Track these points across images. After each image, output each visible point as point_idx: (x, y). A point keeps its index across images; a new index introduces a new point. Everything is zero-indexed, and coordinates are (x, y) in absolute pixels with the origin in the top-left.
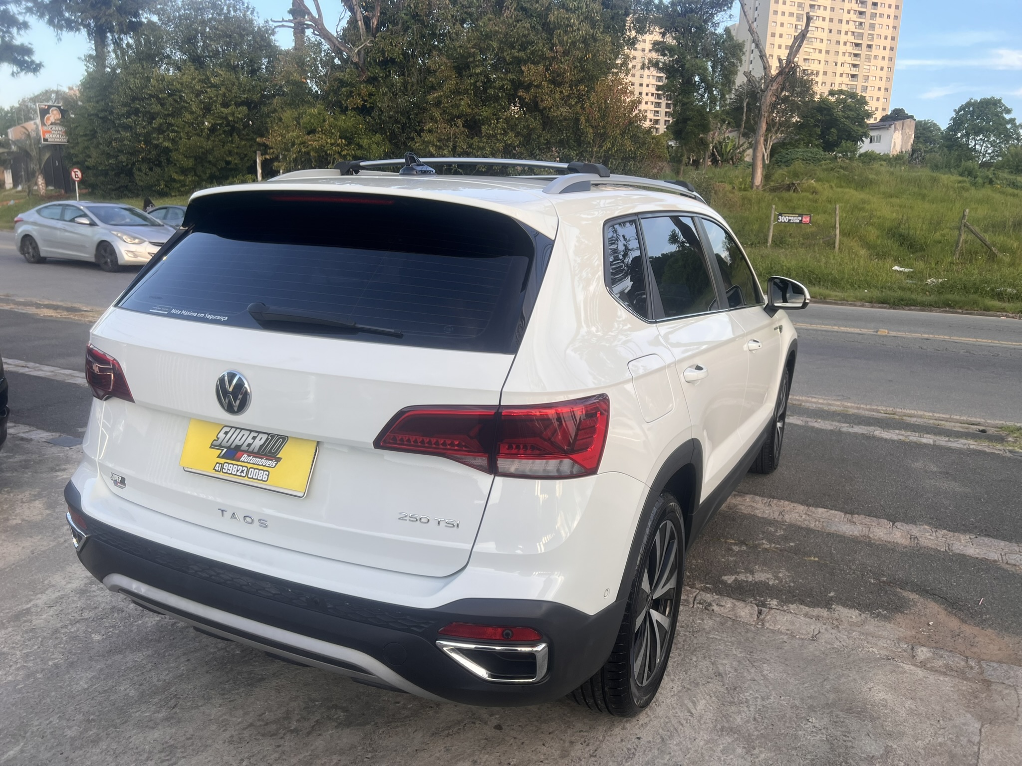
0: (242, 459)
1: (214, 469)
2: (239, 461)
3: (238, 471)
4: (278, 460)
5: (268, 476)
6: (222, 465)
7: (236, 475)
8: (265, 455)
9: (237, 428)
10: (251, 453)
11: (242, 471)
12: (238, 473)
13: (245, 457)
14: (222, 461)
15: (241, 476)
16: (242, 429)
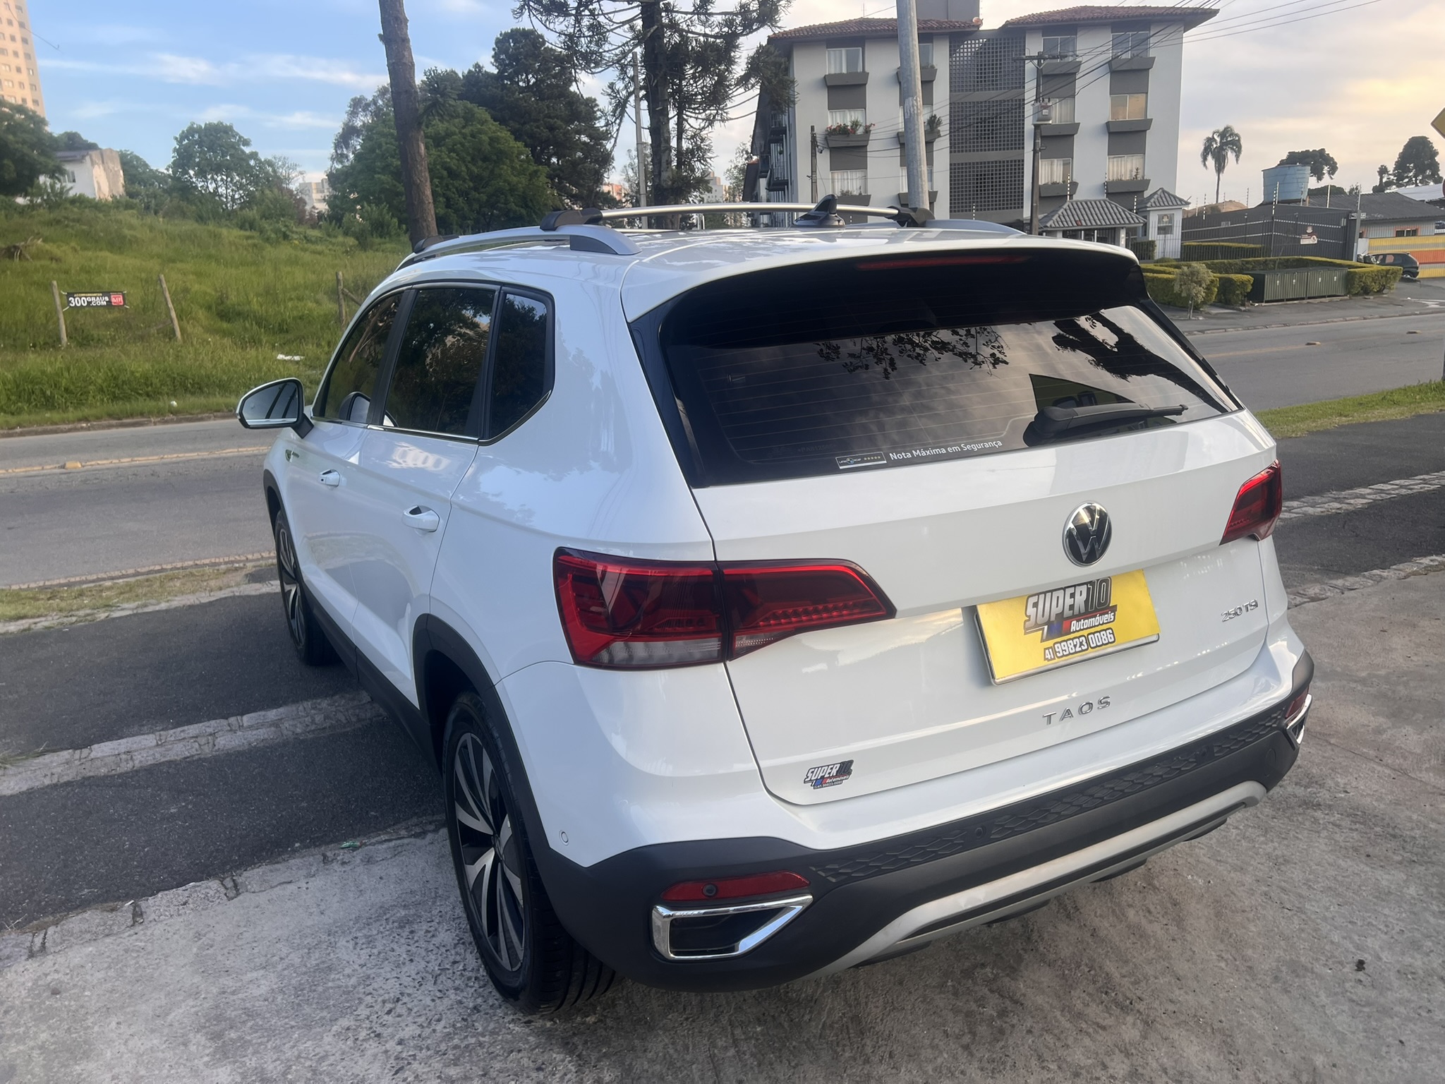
0: (1073, 628)
1: (1045, 659)
2: (1070, 633)
3: (1075, 646)
4: (1114, 609)
5: (1113, 633)
6: (1053, 648)
7: (1076, 652)
8: (1096, 611)
9: (1045, 593)
10: (1079, 617)
11: (1081, 644)
12: (1078, 649)
13: (1075, 625)
14: (1050, 643)
15: (1083, 651)
16: (1052, 591)
